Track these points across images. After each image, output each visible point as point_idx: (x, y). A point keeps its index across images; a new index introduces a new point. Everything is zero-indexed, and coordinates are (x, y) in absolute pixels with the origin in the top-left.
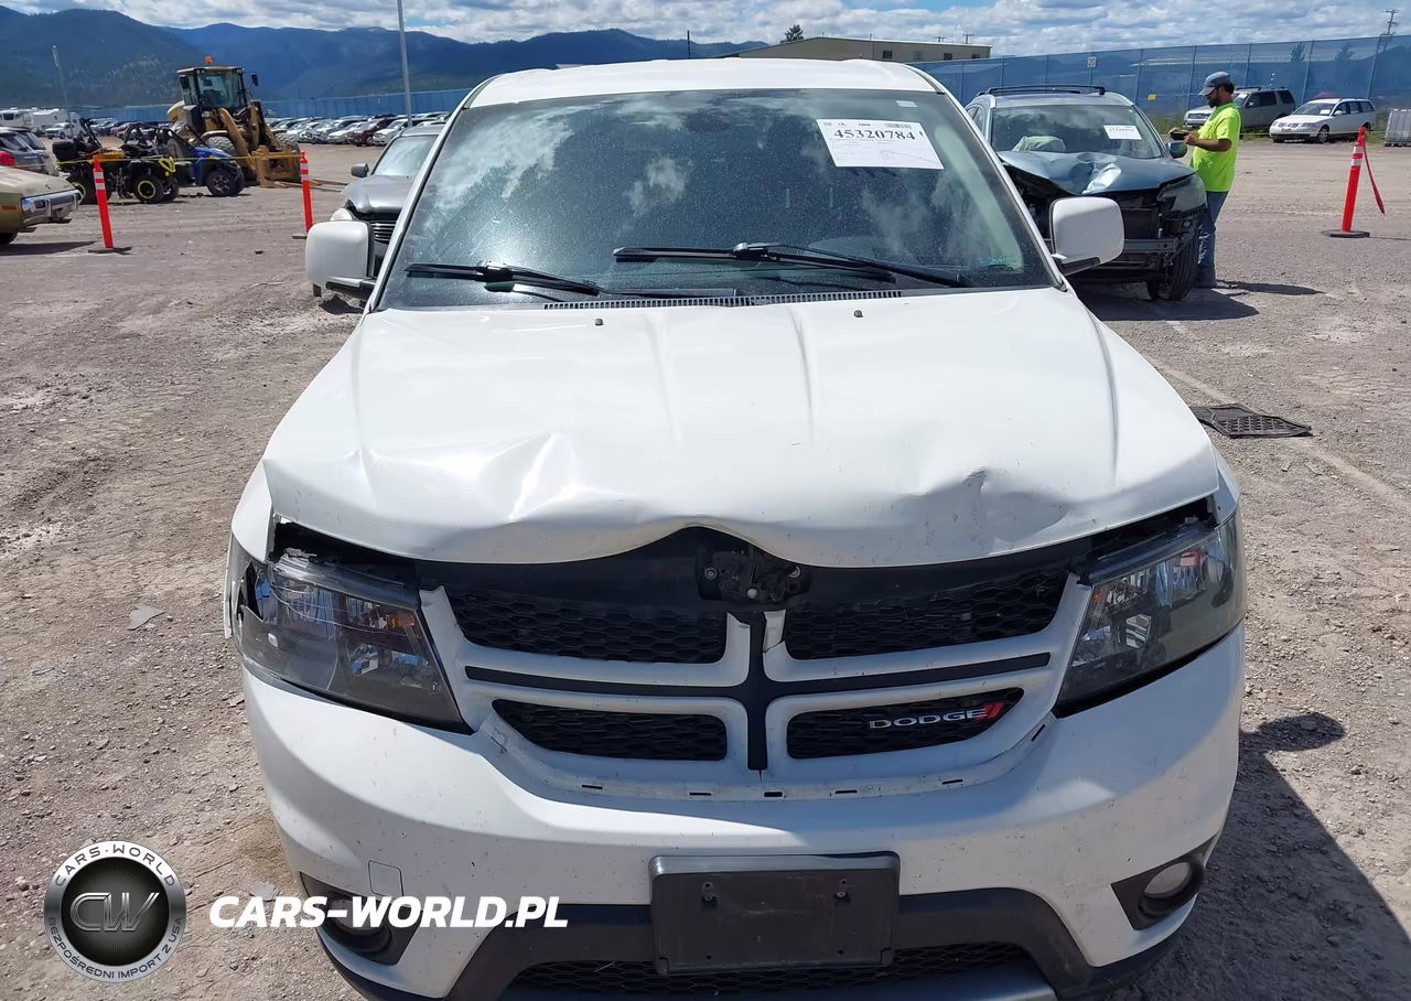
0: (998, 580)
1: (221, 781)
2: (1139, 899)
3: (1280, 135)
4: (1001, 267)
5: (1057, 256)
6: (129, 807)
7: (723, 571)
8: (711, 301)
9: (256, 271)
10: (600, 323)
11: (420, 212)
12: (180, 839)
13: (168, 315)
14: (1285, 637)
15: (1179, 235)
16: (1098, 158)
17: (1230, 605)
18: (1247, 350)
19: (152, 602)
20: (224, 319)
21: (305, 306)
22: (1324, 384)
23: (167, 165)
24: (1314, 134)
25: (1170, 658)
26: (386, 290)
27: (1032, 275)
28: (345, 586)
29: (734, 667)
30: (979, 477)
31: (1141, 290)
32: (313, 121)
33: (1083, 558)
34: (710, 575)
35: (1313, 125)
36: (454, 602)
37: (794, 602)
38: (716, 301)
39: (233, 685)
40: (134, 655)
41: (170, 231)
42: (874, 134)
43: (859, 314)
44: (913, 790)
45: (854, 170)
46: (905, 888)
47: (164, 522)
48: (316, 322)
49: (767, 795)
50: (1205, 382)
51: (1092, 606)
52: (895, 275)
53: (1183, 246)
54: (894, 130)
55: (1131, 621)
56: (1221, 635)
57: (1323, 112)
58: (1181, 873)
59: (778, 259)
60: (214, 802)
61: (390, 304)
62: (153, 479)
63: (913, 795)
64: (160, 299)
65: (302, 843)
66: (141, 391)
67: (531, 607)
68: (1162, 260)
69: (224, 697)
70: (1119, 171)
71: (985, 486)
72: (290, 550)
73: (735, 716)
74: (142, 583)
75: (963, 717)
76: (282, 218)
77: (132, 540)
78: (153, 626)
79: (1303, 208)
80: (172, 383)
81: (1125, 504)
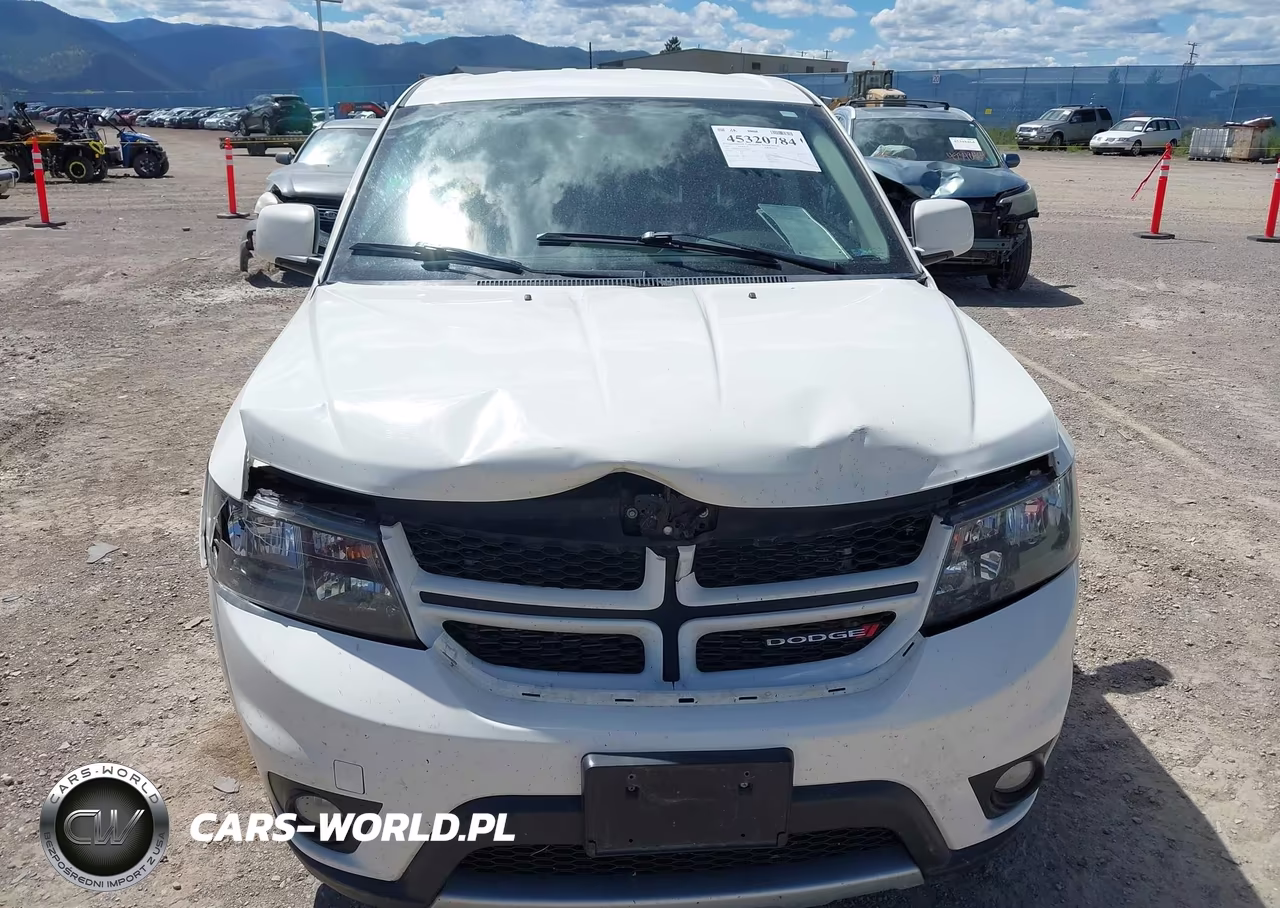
0: (874, 521)
1: (181, 693)
2: (991, 792)
3: (1098, 148)
4: (871, 257)
5: (917, 248)
6: (100, 715)
7: (643, 511)
8: (624, 281)
9: (184, 246)
10: (529, 298)
11: (362, 198)
12: (148, 742)
13: (104, 284)
14: (1100, 575)
15: (1015, 236)
16: (945, 167)
17: (1069, 546)
18: (1069, 334)
19: (107, 539)
20: (157, 290)
21: (232, 279)
22: (1134, 363)
23: (98, 148)
24: (1128, 148)
25: (1018, 588)
26: (333, 266)
27: (897, 266)
28: (314, 522)
29: (651, 594)
30: (862, 432)
31: (983, 280)
32: (231, 111)
33: (946, 502)
34: (632, 514)
35: (1128, 139)
36: (410, 536)
37: (704, 538)
38: (628, 281)
39: (187, 612)
40: (94, 585)
41: (101, 208)
42: (761, 140)
43: (753, 296)
44: (805, 697)
45: (744, 171)
46: (799, 780)
47: (113, 469)
48: (243, 294)
49: (681, 701)
50: (1035, 360)
51: (952, 544)
52: (780, 262)
53: (1018, 245)
54: (778, 136)
55: (985, 557)
56: (1058, 571)
57: (1136, 128)
58: (1026, 769)
59: (680, 248)
60: (177, 710)
61: (337, 278)
62: (101, 432)
63: (805, 701)
64: (96, 271)
65: (273, 746)
66: (84, 353)
67: (479, 540)
68: (1000, 257)
69: (179, 621)
70: (963, 180)
71: (867, 441)
72: (262, 490)
73: (652, 635)
74: (97, 523)
75: (845, 636)
76: (207, 199)
77: (85, 485)
78: (110, 560)
79: (1118, 212)
80: (113, 346)
81: (982, 458)
